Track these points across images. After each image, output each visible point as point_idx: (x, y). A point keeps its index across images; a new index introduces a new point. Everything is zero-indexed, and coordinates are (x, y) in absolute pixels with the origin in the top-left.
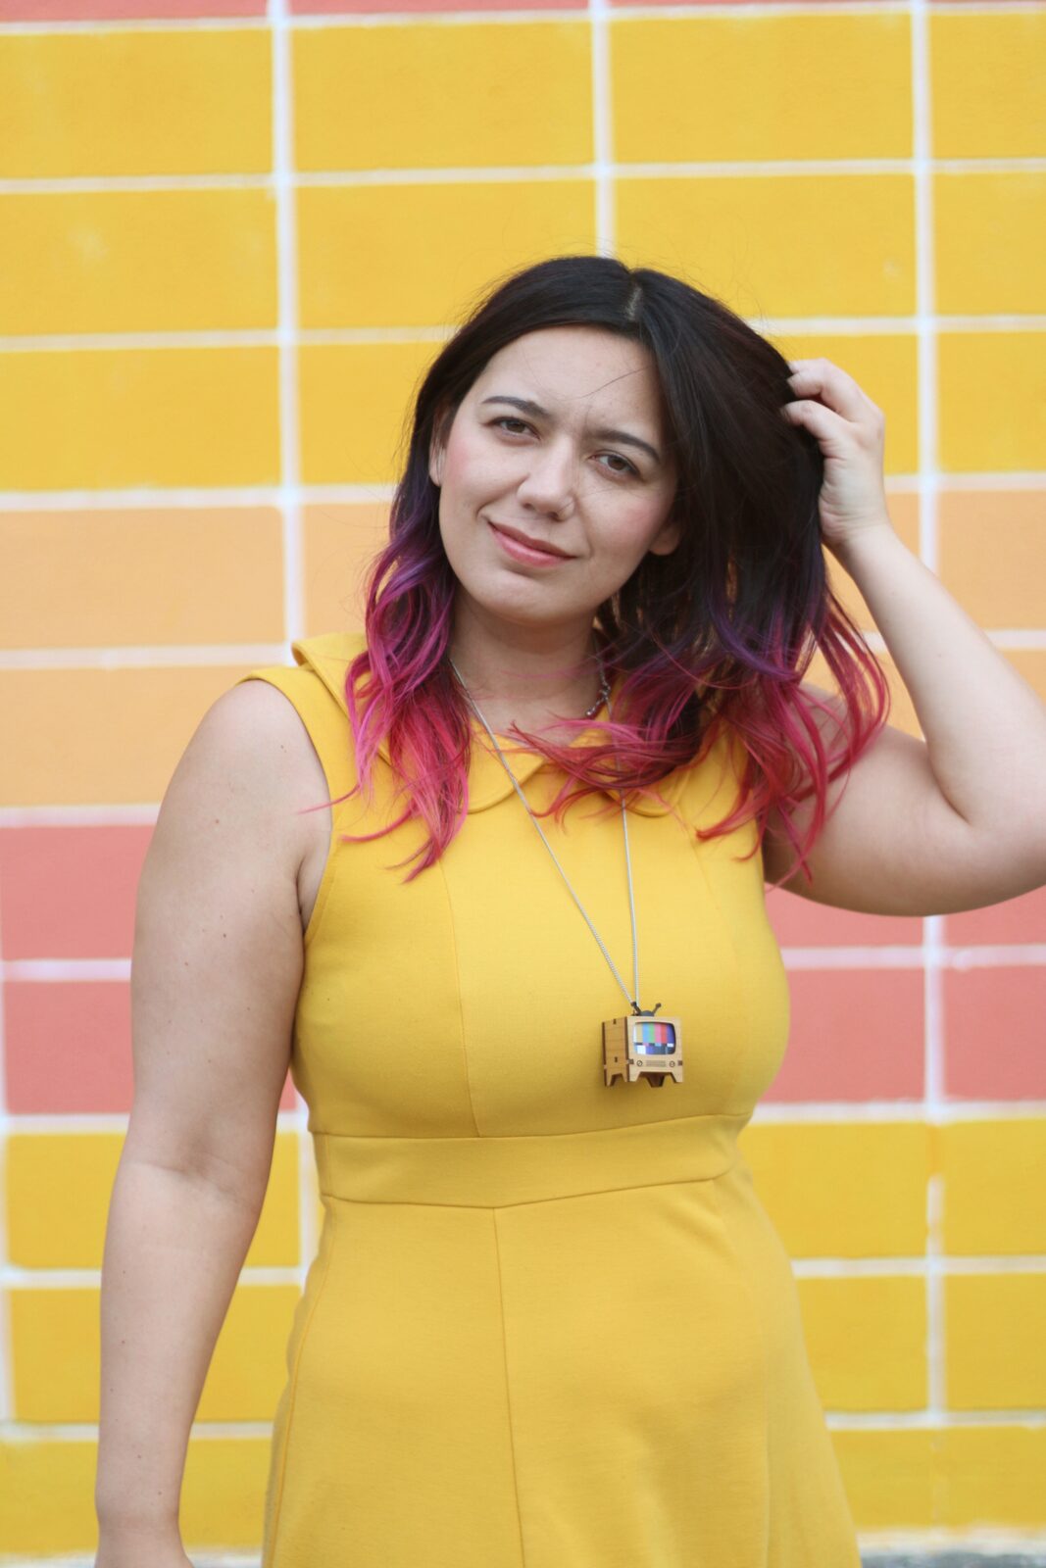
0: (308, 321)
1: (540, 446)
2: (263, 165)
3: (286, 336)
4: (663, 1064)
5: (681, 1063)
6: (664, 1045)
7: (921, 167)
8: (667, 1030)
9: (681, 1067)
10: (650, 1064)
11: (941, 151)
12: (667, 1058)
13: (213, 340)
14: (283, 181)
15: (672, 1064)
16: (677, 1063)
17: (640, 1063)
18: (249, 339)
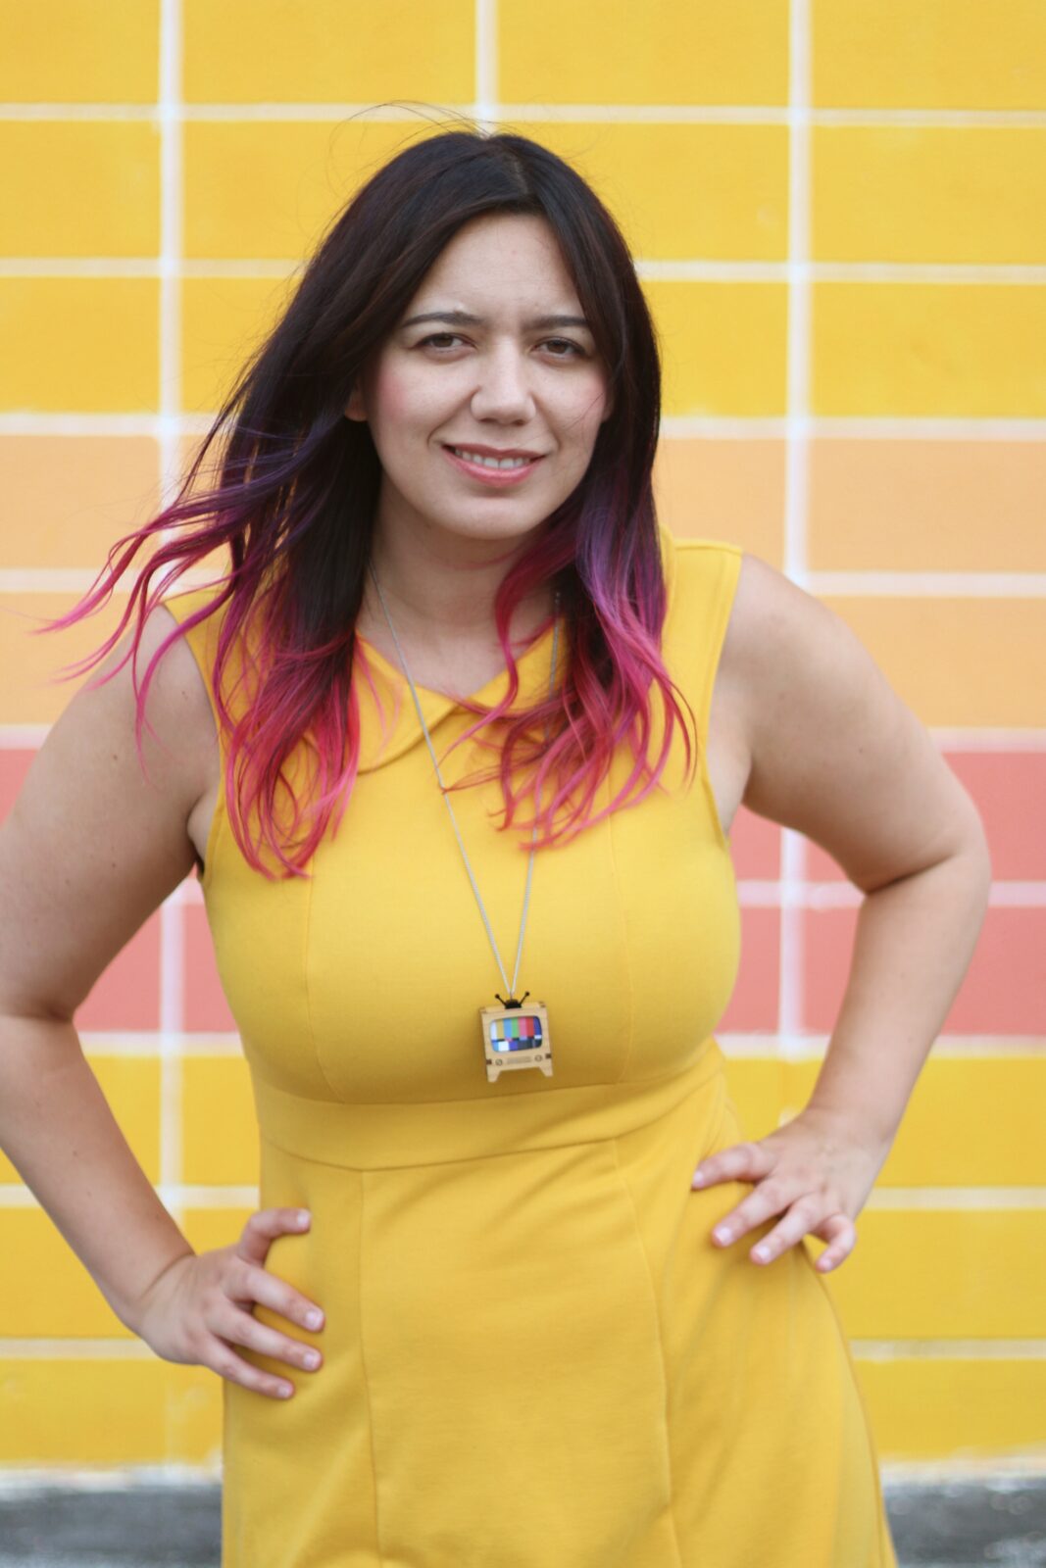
0: (192, 251)
1: (478, 353)
2: (150, 96)
3: (168, 267)
4: (528, 1060)
5: (548, 1056)
6: (531, 1038)
7: (798, 117)
8: (532, 1022)
9: (549, 1061)
10: (510, 1062)
11: (822, 98)
12: (533, 1053)
13: (96, 268)
14: (169, 113)
15: (538, 1058)
16: (544, 1056)
17: (500, 1063)
18: (129, 269)
